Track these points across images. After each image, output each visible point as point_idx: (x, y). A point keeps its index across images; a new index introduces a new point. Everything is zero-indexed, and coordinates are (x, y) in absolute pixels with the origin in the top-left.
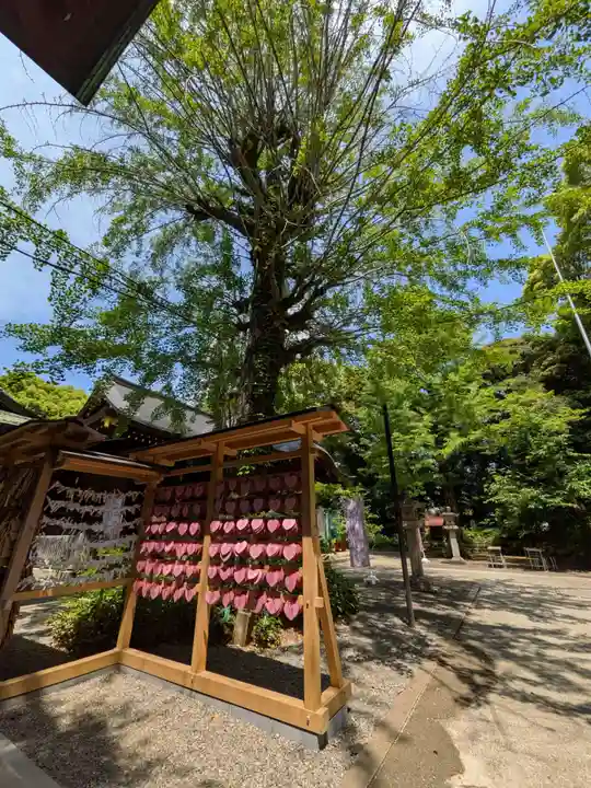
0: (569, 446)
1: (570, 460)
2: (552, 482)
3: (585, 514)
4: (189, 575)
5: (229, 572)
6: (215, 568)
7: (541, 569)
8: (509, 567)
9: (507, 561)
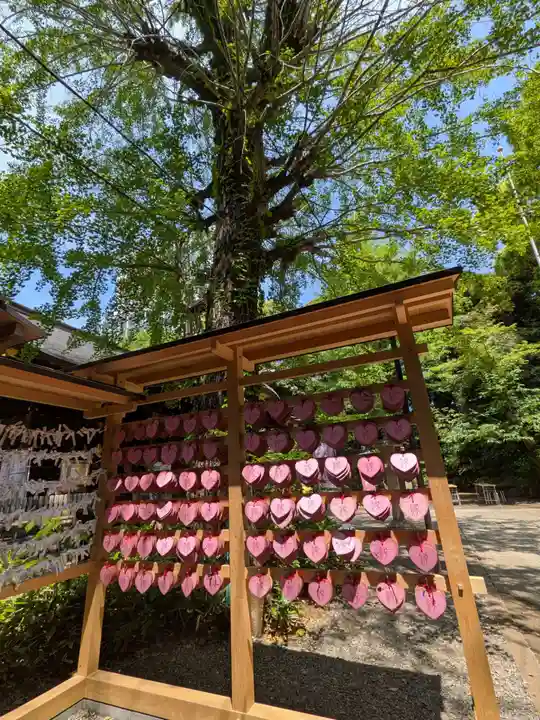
0: (520, 381)
1: (520, 395)
2: (505, 417)
3: (534, 447)
4: (209, 553)
5: (291, 544)
6: (261, 540)
7: (495, 503)
8: (463, 503)
9: (461, 497)
